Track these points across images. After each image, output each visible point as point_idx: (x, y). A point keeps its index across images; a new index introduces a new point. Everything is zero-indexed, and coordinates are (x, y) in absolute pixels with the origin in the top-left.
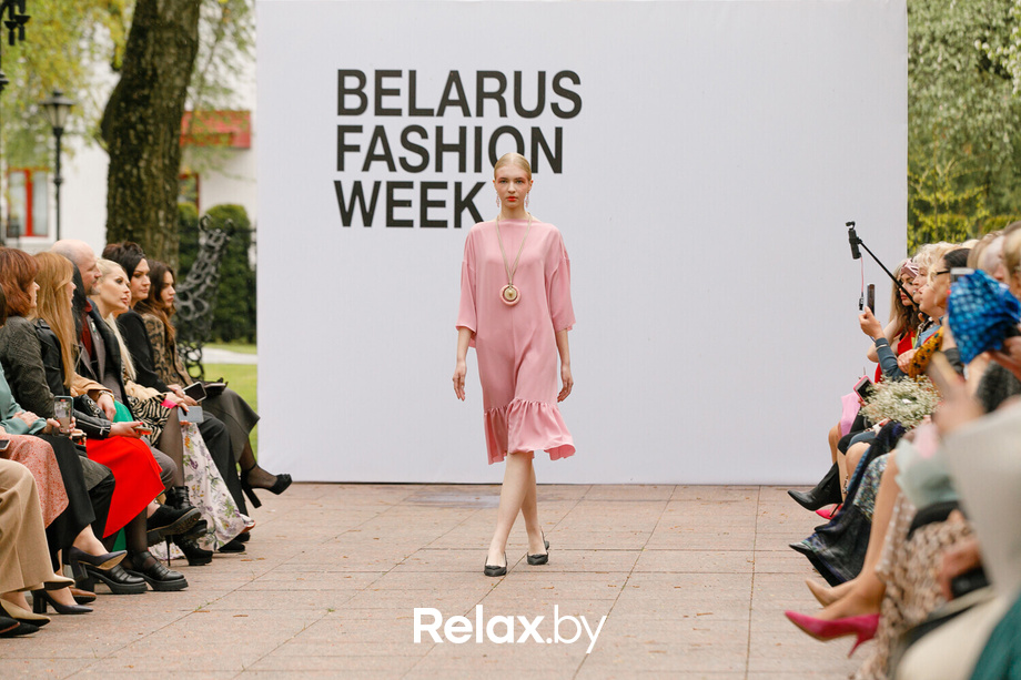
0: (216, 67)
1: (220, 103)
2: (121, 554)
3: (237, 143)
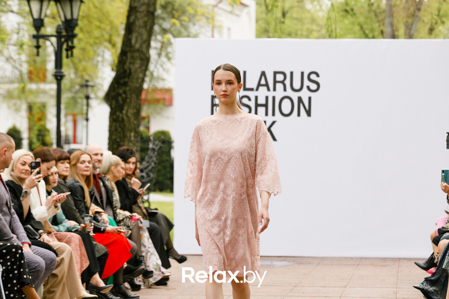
0: (158, 69)
1: (160, 85)
2: (111, 286)
3: (167, 103)
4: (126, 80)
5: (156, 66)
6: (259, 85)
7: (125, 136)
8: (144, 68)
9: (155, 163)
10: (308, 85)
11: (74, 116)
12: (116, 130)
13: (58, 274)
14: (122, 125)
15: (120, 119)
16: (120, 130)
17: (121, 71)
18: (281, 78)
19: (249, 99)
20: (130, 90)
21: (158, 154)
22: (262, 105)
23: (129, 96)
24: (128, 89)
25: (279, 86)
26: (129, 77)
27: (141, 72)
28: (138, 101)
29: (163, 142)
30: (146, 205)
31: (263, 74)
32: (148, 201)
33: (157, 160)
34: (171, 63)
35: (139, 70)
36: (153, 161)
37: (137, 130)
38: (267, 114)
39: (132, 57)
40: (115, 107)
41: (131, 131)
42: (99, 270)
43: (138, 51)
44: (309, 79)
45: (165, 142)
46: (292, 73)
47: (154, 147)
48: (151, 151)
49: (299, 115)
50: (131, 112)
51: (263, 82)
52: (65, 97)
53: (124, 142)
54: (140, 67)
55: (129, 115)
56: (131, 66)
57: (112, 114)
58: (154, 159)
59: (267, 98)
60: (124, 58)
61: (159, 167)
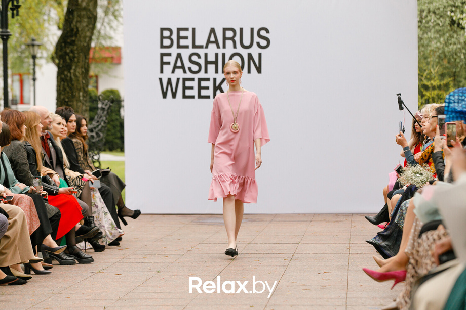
4: (74, 39)
5: (103, 24)
6: (209, 42)
7: (73, 96)
8: (91, 26)
9: (105, 123)
10: (258, 41)
11: (20, 75)
12: (65, 89)
13: (11, 236)
14: (70, 85)
15: (68, 78)
16: (68, 89)
17: (69, 30)
18: (231, 35)
19: (199, 57)
20: (77, 49)
21: (108, 113)
22: (211, 63)
23: (76, 55)
24: (75, 47)
25: (229, 43)
26: (76, 36)
27: (88, 30)
28: (87, 61)
29: (113, 101)
30: (97, 165)
31: (213, 31)
32: (98, 160)
33: (106, 119)
34: (118, 21)
35: (87, 29)
36: (102, 120)
37: (86, 89)
38: (217, 72)
39: (79, 16)
40: (63, 66)
41: (80, 90)
42: (52, 231)
43: (85, 9)
44: (260, 36)
45: (115, 101)
46: (241, 30)
47: (104, 106)
48: (101, 110)
49: (249, 72)
50: (79, 71)
51: (212, 39)
52: (11, 56)
53: (73, 101)
54: (87, 26)
55: (77, 74)
56: (78, 25)
57: (59, 74)
58: (104, 119)
59: (217, 55)
60: (71, 16)
61: (109, 126)
